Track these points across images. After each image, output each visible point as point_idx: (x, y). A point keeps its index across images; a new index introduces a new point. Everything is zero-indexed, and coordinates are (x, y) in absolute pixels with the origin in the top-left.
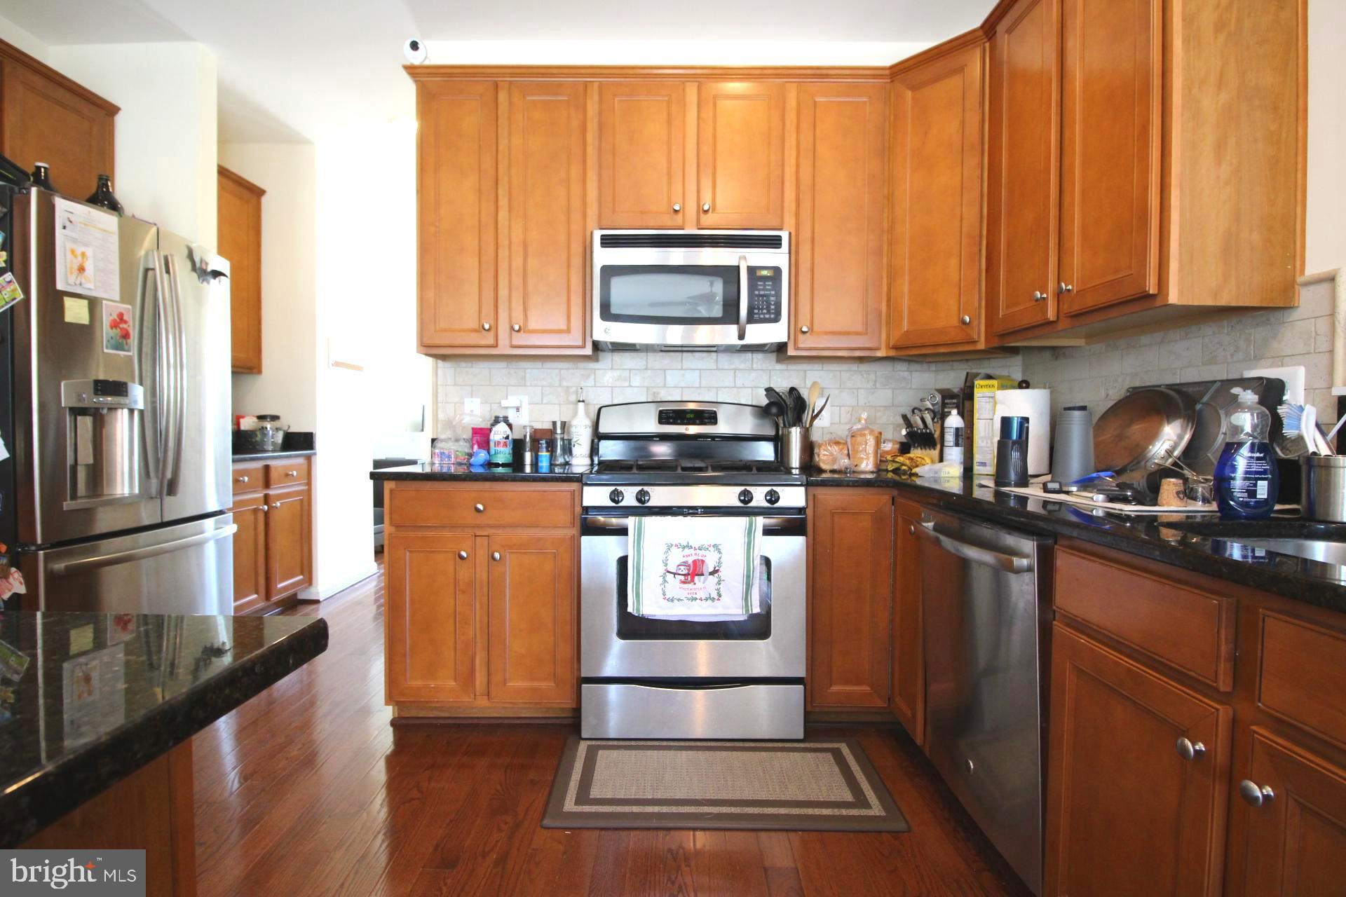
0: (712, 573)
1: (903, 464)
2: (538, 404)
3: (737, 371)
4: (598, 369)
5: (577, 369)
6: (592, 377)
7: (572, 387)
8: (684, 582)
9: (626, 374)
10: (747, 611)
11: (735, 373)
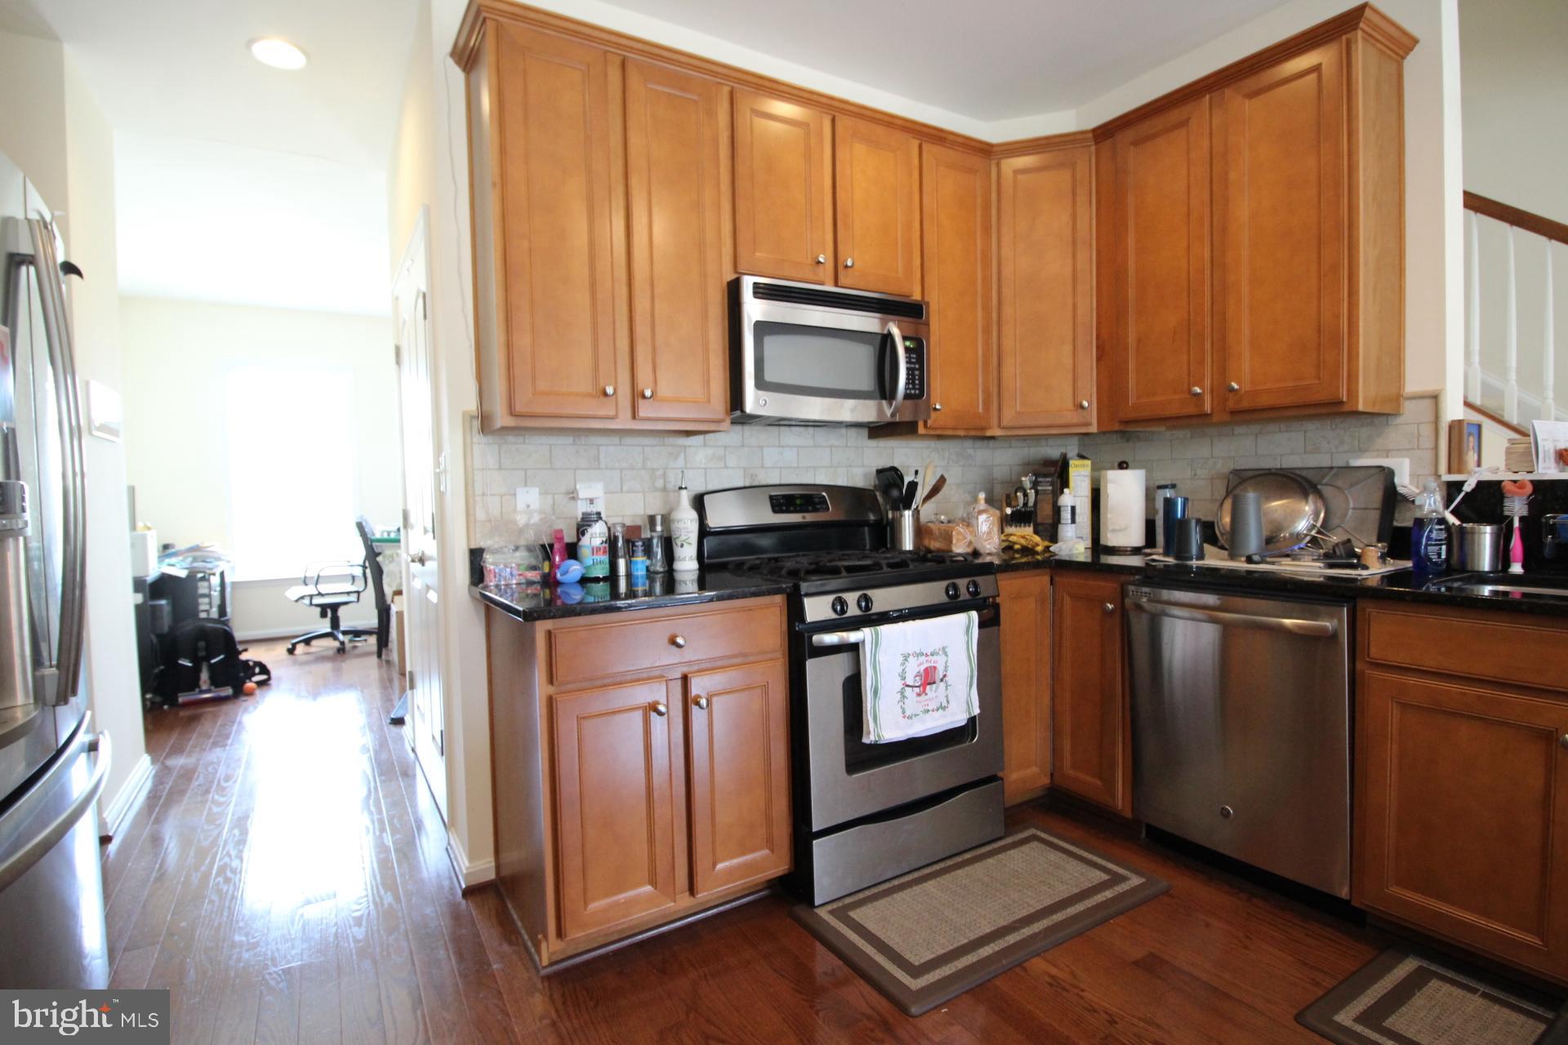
0: (942, 680)
1: (1015, 543)
2: (616, 492)
3: (833, 449)
4: (689, 446)
5: (664, 445)
6: (682, 455)
7: (658, 469)
8: (919, 695)
9: (721, 452)
10: (970, 713)
11: (831, 450)
